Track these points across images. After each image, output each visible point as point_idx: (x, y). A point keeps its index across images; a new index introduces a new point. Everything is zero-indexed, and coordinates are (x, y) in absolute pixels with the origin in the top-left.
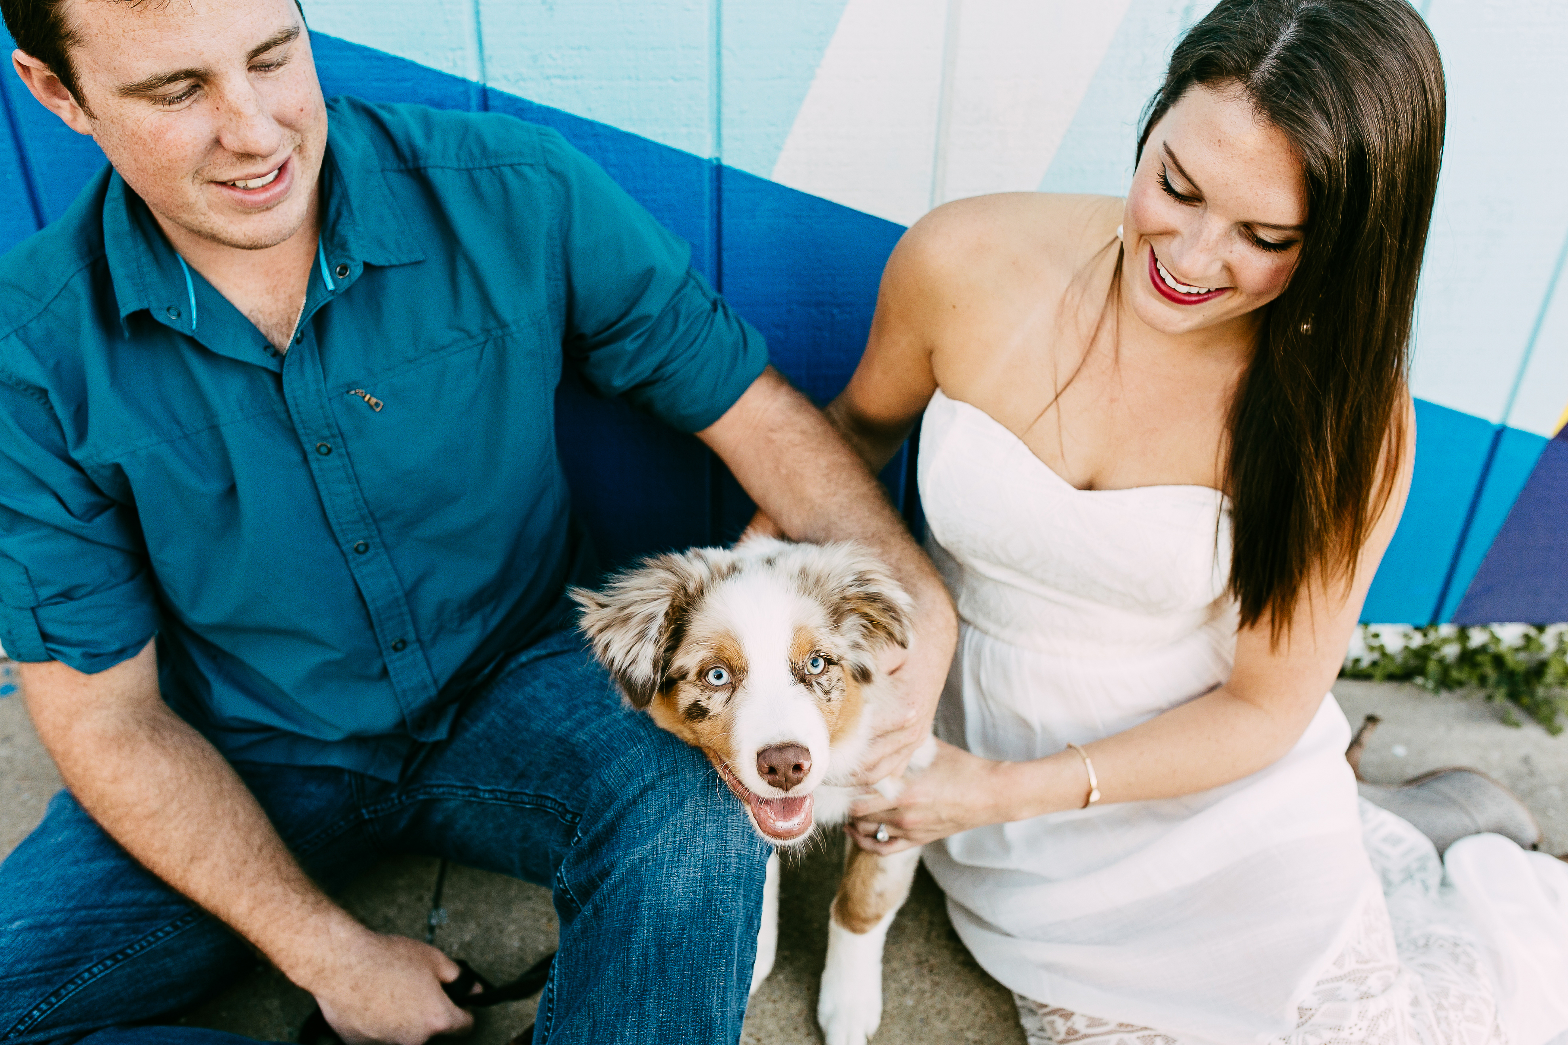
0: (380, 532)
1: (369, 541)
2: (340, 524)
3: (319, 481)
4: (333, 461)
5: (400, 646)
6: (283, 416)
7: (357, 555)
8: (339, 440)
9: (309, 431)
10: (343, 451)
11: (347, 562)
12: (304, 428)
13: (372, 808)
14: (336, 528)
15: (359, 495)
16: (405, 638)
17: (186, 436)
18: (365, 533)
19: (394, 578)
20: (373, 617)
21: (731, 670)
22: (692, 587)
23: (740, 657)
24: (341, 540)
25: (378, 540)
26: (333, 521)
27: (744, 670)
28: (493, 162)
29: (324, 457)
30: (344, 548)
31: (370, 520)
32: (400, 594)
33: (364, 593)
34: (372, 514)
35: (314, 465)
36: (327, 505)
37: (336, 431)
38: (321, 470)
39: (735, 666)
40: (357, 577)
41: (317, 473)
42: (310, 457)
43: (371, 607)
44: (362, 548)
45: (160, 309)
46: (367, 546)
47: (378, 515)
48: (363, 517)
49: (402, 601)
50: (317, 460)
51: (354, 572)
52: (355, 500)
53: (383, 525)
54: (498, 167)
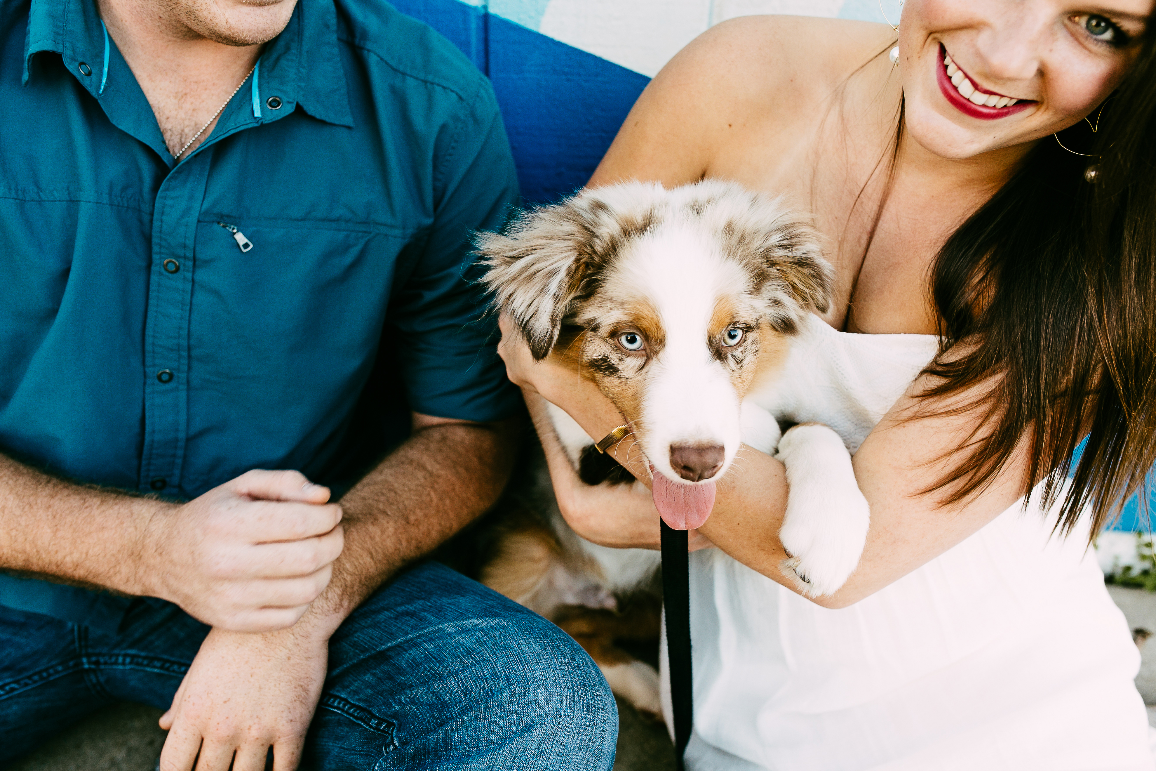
0: (189, 368)
1: (175, 373)
2: (153, 344)
3: (152, 295)
4: (177, 282)
5: (159, 484)
6: (146, 218)
7: (157, 381)
8: (190, 264)
9: (164, 243)
10: (189, 275)
11: (145, 384)
12: (161, 238)
13: (94, 659)
14: (148, 348)
15: (185, 324)
16: (168, 479)
17: (40, 202)
18: (174, 365)
19: (183, 418)
20: (146, 448)
21: (646, 338)
22: (599, 246)
23: (658, 327)
24: (148, 361)
25: (184, 375)
26: (149, 340)
27: (662, 342)
28: (430, 78)
29: (167, 274)
30: (149, 370)
31: (185, 354)
32: (182, 435)
33: (148, 421)
34: (189, 349)
35: (154, 278)
36: (150, 322)
37: (190, 255)
38: (159, 285)
39: (651, 336)
40: (147, 403)
41: (153, 287)
42: (154, 269)
43: (148, 438)
44: (165, 377)
45: (73, 59)
46: (171, 376)
47: (195, 353)
48: (179, 348)
49: (181, 444)
50: (160, 273)
51: (147, 397)
52: (180, 328)
53: (195, 365)
54: (432, 83)
